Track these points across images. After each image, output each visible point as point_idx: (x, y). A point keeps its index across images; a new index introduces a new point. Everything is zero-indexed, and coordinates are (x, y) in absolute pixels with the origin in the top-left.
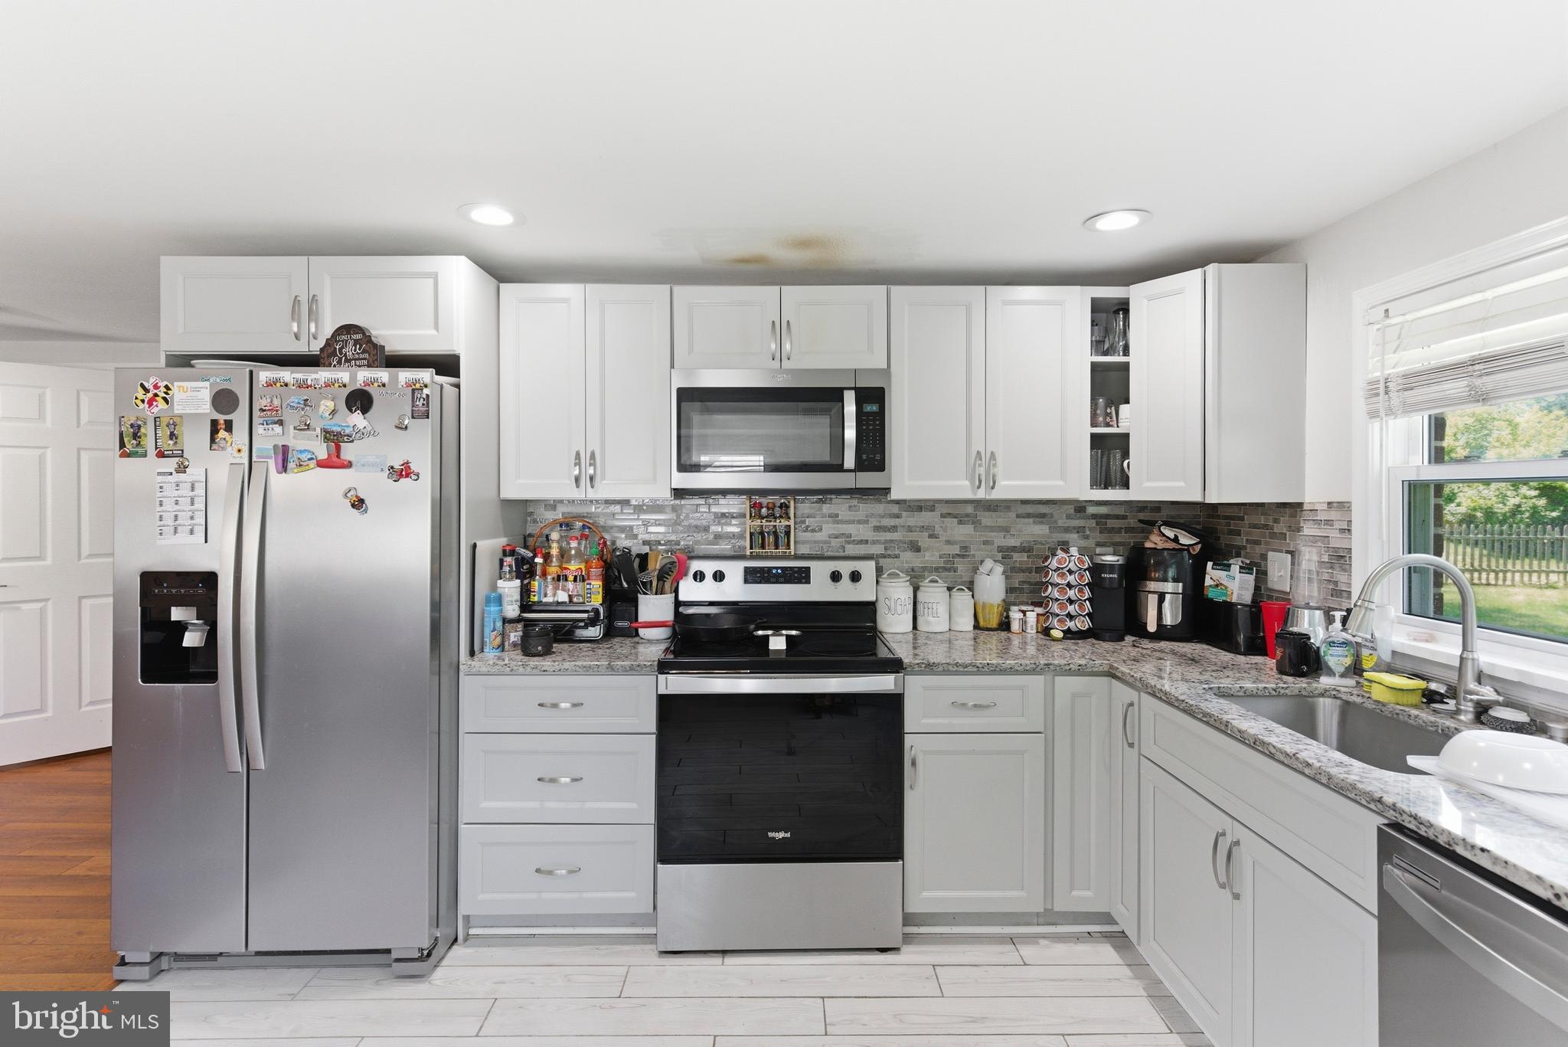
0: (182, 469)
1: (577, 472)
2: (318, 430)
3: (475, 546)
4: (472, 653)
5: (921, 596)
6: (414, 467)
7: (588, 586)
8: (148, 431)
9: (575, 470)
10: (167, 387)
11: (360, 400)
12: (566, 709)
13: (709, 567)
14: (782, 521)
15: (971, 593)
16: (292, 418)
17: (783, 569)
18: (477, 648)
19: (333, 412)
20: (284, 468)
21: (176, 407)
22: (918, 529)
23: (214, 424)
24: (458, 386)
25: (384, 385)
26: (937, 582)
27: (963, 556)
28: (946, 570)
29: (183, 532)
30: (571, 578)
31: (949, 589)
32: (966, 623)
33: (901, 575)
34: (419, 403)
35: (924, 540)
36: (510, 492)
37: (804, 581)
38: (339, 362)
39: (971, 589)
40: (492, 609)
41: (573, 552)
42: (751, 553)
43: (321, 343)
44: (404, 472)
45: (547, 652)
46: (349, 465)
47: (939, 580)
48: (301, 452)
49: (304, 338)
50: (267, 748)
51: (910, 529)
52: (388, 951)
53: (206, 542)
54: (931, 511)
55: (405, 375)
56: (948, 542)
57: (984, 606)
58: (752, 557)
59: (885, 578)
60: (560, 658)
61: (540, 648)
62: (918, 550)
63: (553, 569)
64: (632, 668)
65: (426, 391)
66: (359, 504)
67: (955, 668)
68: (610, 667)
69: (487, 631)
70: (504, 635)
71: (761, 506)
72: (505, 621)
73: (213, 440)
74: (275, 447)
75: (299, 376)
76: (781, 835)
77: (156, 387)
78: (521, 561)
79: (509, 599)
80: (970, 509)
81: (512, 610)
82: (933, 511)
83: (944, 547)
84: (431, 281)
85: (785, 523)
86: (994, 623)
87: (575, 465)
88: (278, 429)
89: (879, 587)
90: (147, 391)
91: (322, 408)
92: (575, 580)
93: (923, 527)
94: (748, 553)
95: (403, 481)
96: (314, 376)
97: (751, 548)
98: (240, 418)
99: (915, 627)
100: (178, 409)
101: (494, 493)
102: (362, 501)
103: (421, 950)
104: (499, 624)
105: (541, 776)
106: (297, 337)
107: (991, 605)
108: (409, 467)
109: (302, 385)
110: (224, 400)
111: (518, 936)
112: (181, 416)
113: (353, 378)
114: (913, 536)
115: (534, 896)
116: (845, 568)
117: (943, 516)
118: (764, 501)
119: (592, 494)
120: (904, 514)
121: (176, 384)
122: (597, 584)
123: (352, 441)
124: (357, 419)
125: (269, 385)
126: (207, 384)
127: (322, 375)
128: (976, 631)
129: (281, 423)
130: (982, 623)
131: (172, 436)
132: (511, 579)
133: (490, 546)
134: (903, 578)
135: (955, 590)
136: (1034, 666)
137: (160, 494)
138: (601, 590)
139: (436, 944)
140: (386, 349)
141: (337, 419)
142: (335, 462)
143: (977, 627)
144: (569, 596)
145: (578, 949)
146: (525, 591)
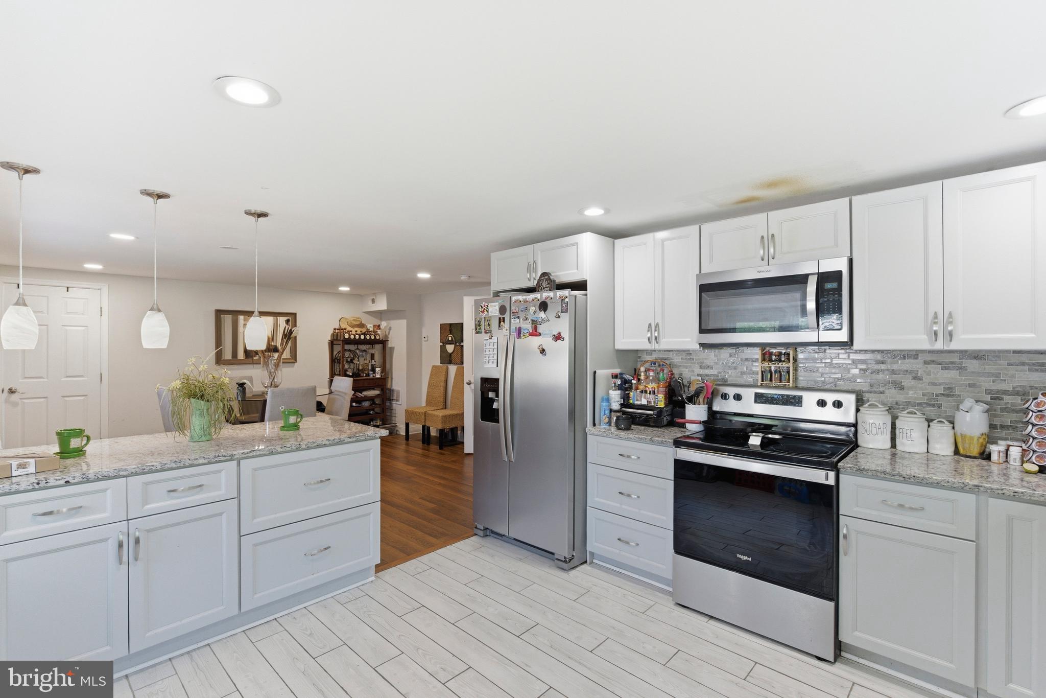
0: (491, 337)
1: (649, 335)
2: (530, 320)
3: (595, 372)
4: (594, 425)
5: (898, 423)
6: (563, 335)
7: (656, 397)
8: (482, 323)
9: (648, 334)
10: (487, 306)
11: (544, 306)
12: (634, 459)
13: (731, 391)
14: (783, 364)
15: (952, 425)
16: (522, 315)
17: (783, 396)
18: (597, 422)
19: (535, 312)
20: (519, 336)
21: (490, 313)
22: (902, 373)
23: (500, 318)
24: (586, 295)
25: (552, 298)
26: (915, 413)
27: (948, 396)
28: (930, 405)
29: (491, 363)
30: (648, 392)
31: (929, 421)
32: (943, 447)
33: (880, 406)
34: (564, 305)
35: (907, 382)
36: (620, 345)
37: (797, 405)
38: (541, 290)
39: (952, 422)
40: (604, 404)
41: (651, 378)
42: (761, 384)
43: (536, 282)
44: (558, 337)
45: (628, 428)
46: (540, 335)
47: (918, 413)
48: (525, 330)
49: (532, 280)
50: (514, 452)
51: (893, 372)
52: (553, 554)
53: (497, 366)
54: (915, 358)
55: (560, 293)
56: (934, 384)
57: (963, 437)
58: (762, 386)
59: (865, 407)
60: (634, 432)
61: (622, 426)
62: (902, 388)
63: (641, 387)
64: (662, 442)
65: (567, 300)
66: (543, 351)
67: (883, 475)
68: (651, 440)
69: (602, 414)
70: (610, 418)
71: (771, 354)
72: (611, 411)
73: (499, 326)
74: (516, 328)
75: (524, 297)
76: (745, 558)
77: (484, 306)
78: (625, 382)
79: (614, 400)
80: (955, 358)
81: (616, 406)
82: (917, 358)
83: (928, 387)
84: (576, 246)
85: (785, 365)
86: (975, 451)
87: (648, 331)
88: (518, 320)
89: (858, 414)
90: (482, 308)
91: (531, 310)
92: (650, 393)
93: (907, 371)
94: (759, 384)
95: (558, 341)
96: (529, 297)
97: (762, 381)
98: (507, 316)
99: (894, 445)
100: (490, 314)
101: (613, 347)
102: (544, 350)
103: (565, 558)
104: (608, 412)
105: (620, 491)
106: (529, 280)
107: (972, 438)
108: (561, 335)
109: (525, 301)
110: (502, 310)
111: (615, 571)
112: (491, 317)
113: (541, 296)
114: (895, 378)
115: (617, 551)
116: (830, 398)
117: (925, 363)
118: (774, 351)
119: (657, 347)
120: (889, 361)
121: (490, 304)
122: (661, 397)
123: (541, 324)
124: (542, 314)
125: (515, 302)
126: (498, 303)
127: (532, 296)
128: (956, 456)
129: (518, 318)
130: (961, 451)
131: (489, 325)
132: (615, 390)
133: (604, 374)
134: (881, 408)
135: (935, 421)
136: (962, 485)
137: (485, 348)
138: (663, 399)
139: (573, 559)
140: (556, 281)
141: (536, 315)
142: (535, 333)
143: (957, 452)
144: (648, 401)
145: (635, 585)
146: (626, 397)
